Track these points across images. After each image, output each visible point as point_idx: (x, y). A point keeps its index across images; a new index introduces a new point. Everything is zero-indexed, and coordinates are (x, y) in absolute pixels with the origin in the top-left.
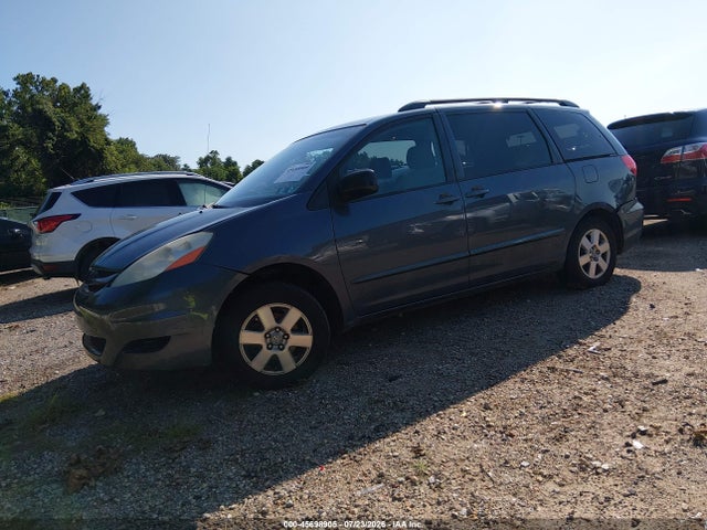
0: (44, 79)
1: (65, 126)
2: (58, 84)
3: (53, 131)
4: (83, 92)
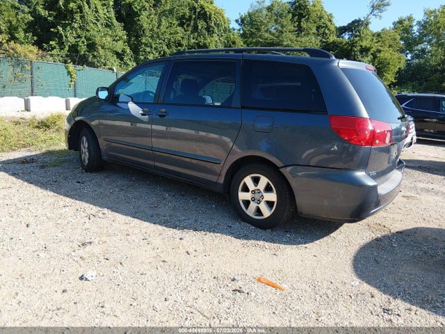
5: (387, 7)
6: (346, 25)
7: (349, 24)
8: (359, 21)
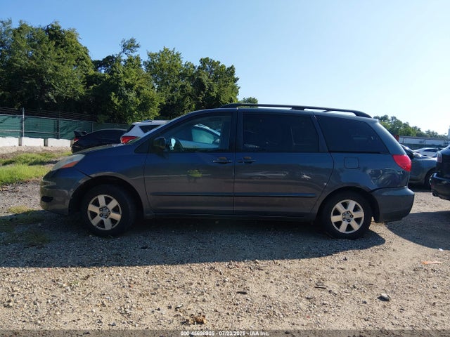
0: (214, 61)
1: (211, 89)
2: (220, 65)
3: (204, 91)
4: (231, 71)
5: (138, 49)
6: (101, 60)
7: (104, 59)
8: (113, 57)
